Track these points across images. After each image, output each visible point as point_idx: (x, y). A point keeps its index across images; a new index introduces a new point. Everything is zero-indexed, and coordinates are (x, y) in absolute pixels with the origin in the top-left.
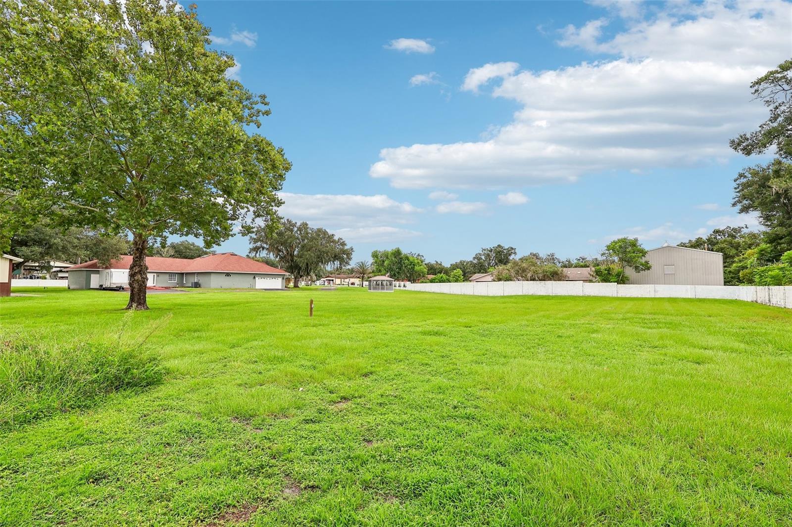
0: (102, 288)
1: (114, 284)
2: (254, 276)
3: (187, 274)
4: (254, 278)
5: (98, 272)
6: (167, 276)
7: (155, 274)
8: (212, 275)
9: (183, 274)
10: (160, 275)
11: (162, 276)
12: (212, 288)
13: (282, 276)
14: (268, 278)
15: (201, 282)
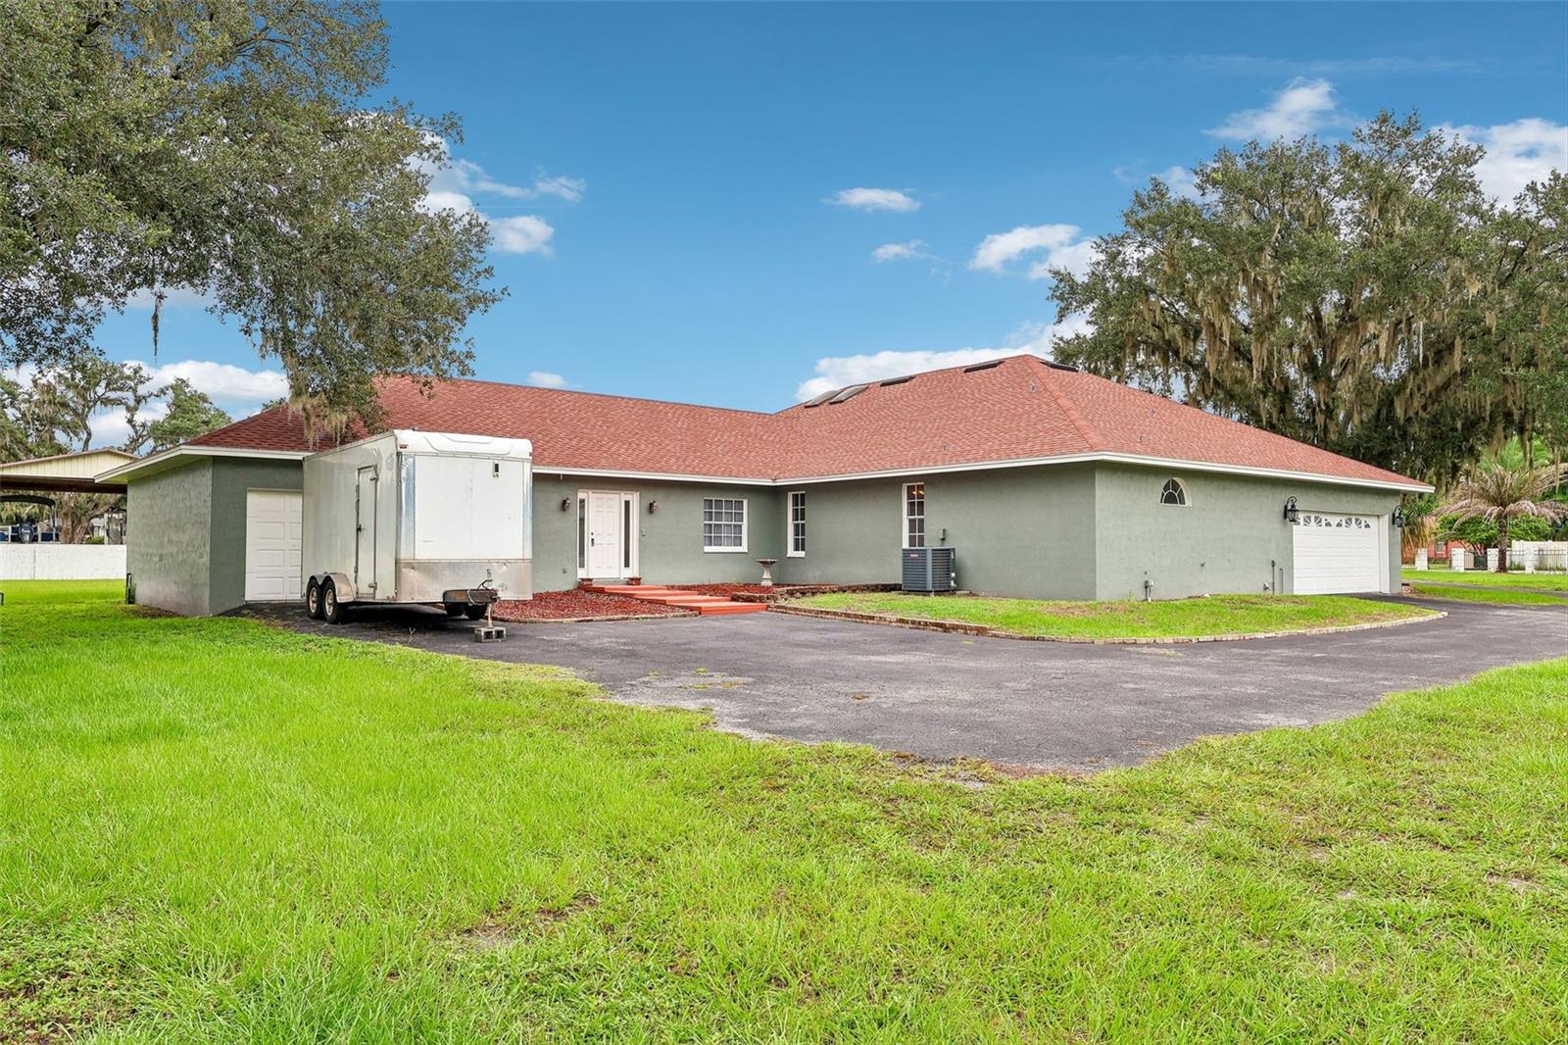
0: (323, 605)
3: (804, 495)
6: (691, 514)
7: (634, 498)
8: (1107, 494)
9: (776, 493)
10: (659, 499)
11: (667, 505)
12: (1102, 595)
13: (1394, 504)
14: (1334, 520)
15: (965, 549)
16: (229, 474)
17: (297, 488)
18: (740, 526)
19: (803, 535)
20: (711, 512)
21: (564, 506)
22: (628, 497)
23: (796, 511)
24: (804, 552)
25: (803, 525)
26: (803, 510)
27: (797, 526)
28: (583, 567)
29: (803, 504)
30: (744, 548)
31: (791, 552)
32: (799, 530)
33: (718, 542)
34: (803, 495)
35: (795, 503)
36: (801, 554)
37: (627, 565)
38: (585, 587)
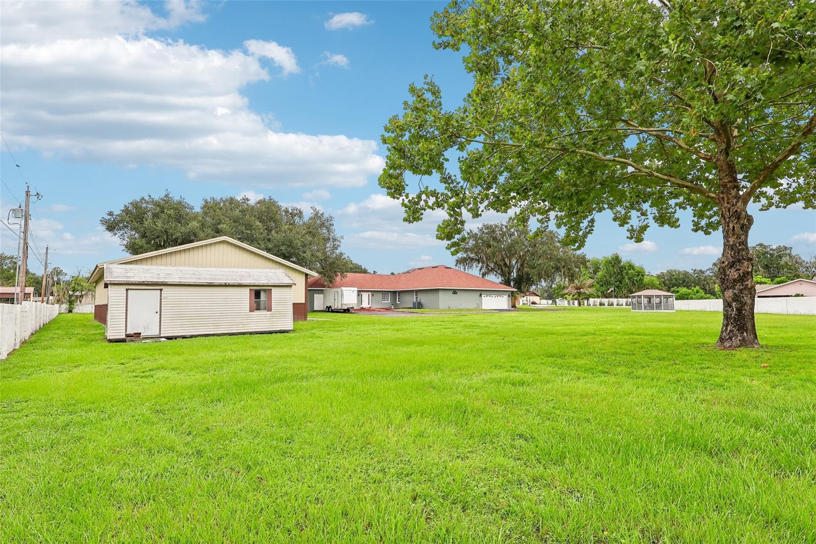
0: (329, 310)
1: (345, 305)
2: (481, 292)
3: (400, 292)
4: (481, 295)
5: (321, 292)
6: (380, 296)
7: (370, 293)
8: (441, 293)
9: (395, 292)
10: (374, 294)
11: (376, 295)
12: (440, 308)
13: (508, 293)
14: (494, 296)
15: (423, 301)
16: (312, 291)
17: (323, 293)
18: (389, 298)
20: (383, 295)
21: (361, 295)
23: (399, 295)
24: (399, 302)
27: (398, 298)
28: (362, 305)
30: (390, 302)
31: (397, 302)
33: (384, 301)
37: (369, 304)
38: (362, 308)
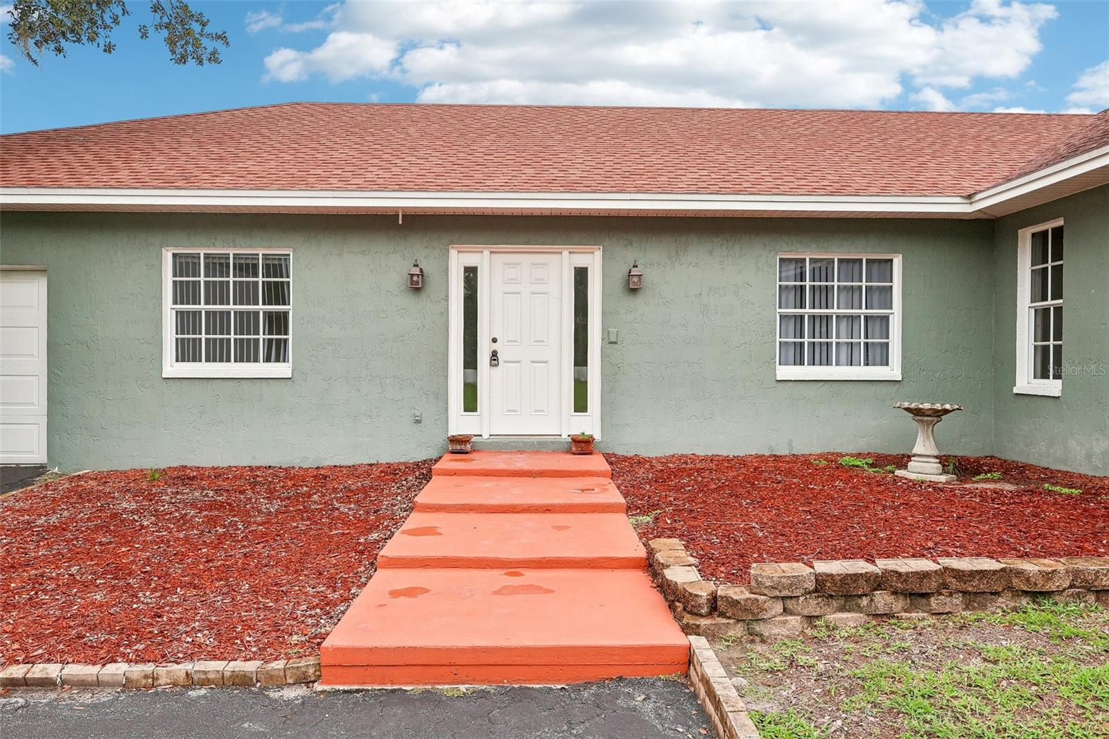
7: (593, 259)
18: (885, 319)
19: (1058, 336)
20: (802, 288)
21: (417, 285)
22: (581, 260)
23: (1040, 278)
24: (1058, 383)
25: (1059, 310)
26: (1058, 271)
27: (1043, 315)
28: (475, 410)
29: (1058, 255)
30: (893, 371)
31: (1026, 380)
32: (1048, 323)
33: (822, 355)
34: (1058, 232)
35: (1039, 255)
36: (1053, 387)
37: (581, 405)
